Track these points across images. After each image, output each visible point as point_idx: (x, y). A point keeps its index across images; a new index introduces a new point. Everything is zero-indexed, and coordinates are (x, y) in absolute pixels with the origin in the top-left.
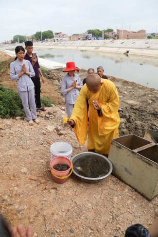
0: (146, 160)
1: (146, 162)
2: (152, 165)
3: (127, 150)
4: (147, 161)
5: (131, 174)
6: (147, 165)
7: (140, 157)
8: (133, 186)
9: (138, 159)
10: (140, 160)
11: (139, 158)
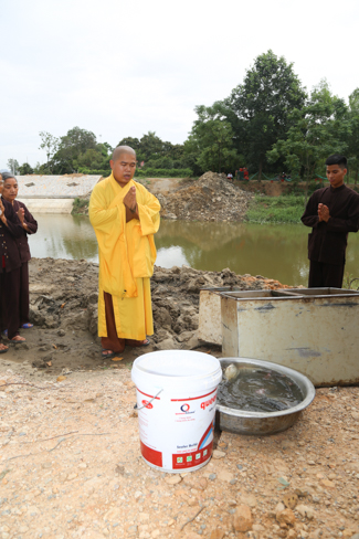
0: (341, 300)
1: (343, 304)
2: (356, 304)
3: (289, 303)
4: (344, 300)
5: (319, 355)
6: (348, 309)
7: (326, 302)
8: (329, 380)
9: (323, 309)
10: (329, 308)
11: (326, 305)
